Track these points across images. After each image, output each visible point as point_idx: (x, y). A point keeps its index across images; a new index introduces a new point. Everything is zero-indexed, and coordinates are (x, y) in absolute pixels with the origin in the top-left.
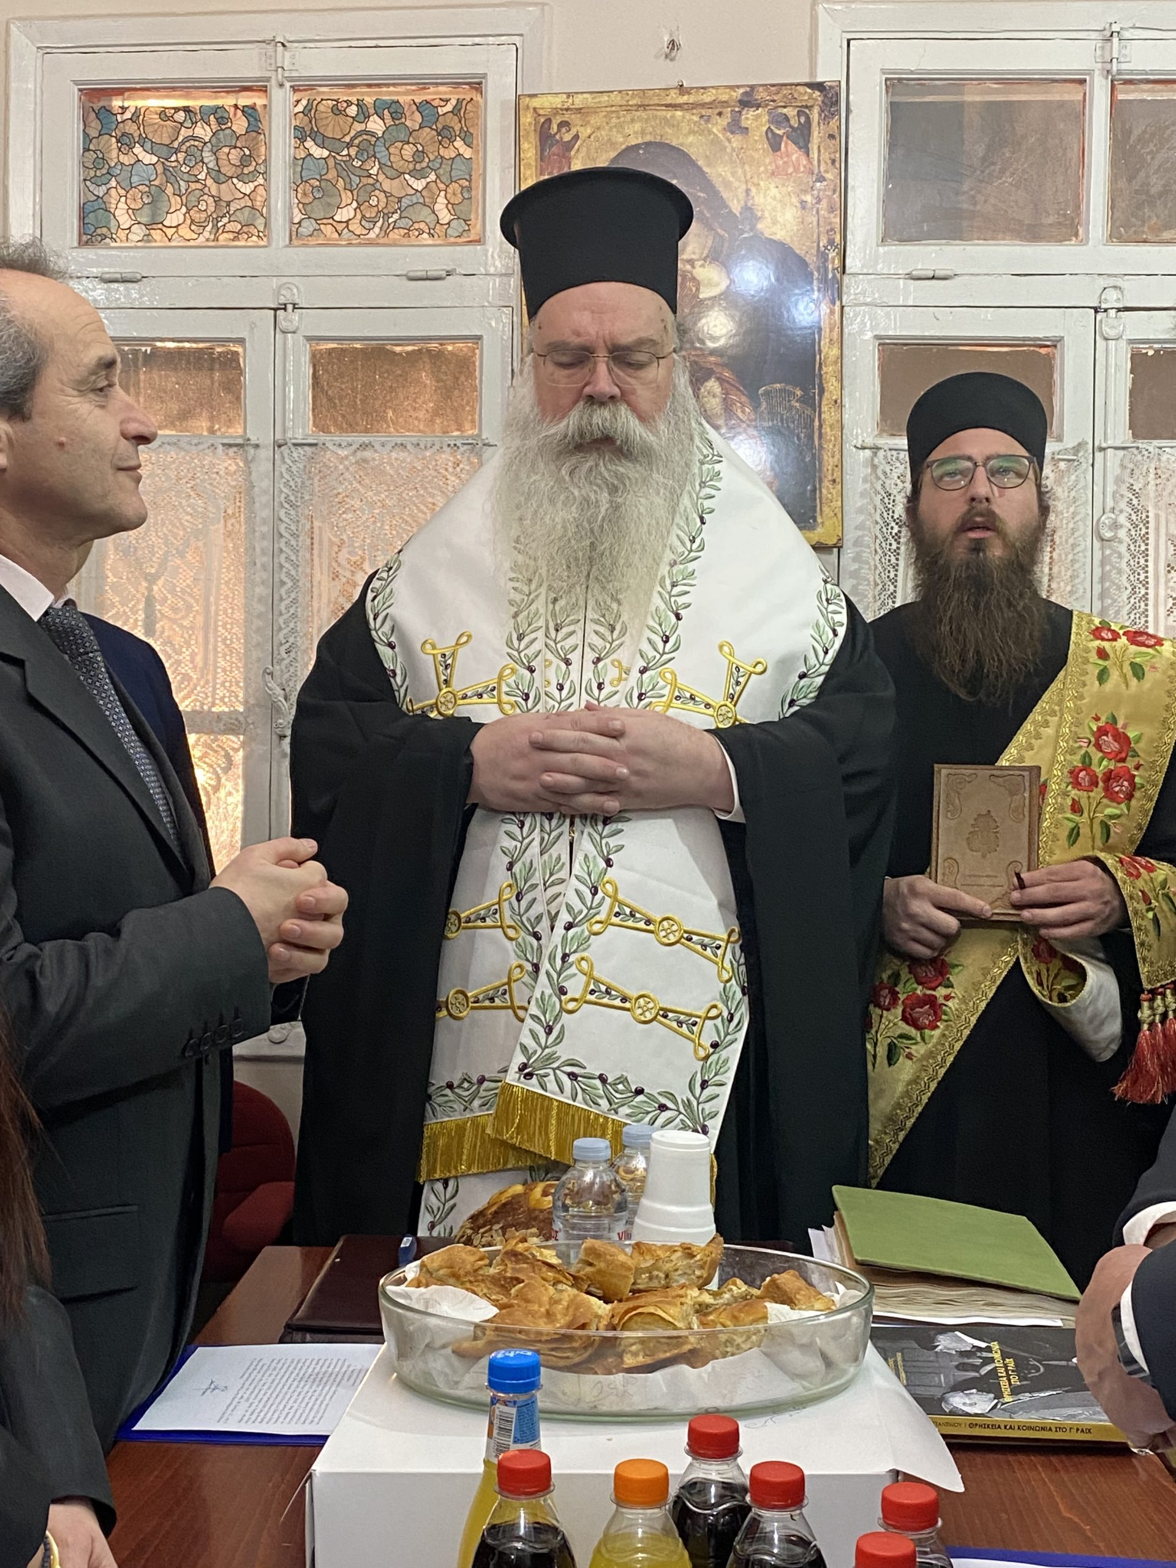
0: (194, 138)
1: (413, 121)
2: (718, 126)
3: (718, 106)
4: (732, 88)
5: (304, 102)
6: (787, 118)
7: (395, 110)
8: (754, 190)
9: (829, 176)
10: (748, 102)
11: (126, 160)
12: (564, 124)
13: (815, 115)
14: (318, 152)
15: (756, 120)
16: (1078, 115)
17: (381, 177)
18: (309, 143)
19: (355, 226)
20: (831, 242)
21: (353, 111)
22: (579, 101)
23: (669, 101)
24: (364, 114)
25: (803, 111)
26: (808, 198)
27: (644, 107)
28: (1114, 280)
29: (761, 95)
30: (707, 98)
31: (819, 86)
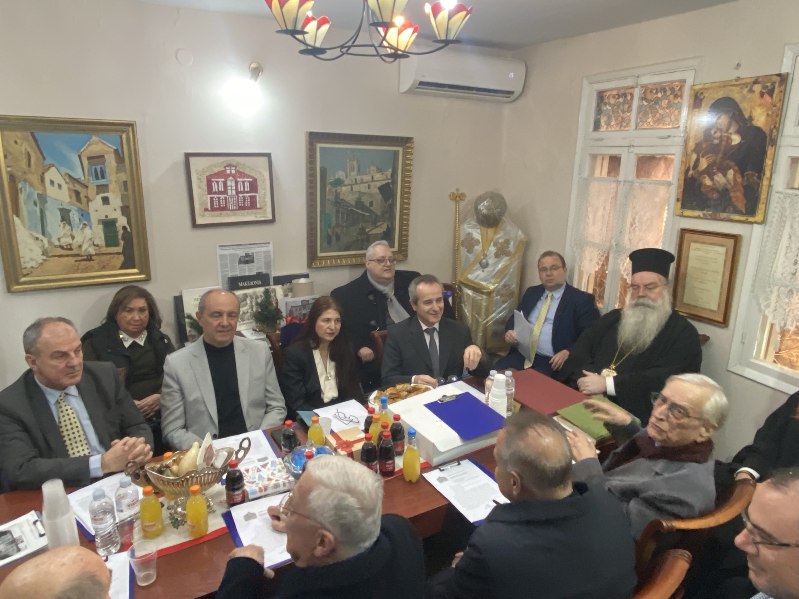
0: (619, 102)
1: (668, 93)
2: (745, 91)
3: (746, 85)
4: (752, 78)
5: (644, 90)
6: (767, 87)
7: (664, 90)
8: (753, 111)
9: (778, 105)
10: (756, 82)
11: (605, 109)
12: (702, 93)
13: (777, 85)
14: (645, 104)
15: (757, 88)
17: (659, 110)
18: (644, 102)
19: (651, 124)
20: (775, 127)
21: (655, 91)
22: (707, 86)
23: (732, 84)
24: (657, 92)
25: (773, 84)
26: (770, 113)
27: (724, 86)
29: (760, 80)
30: (743, 82)
31: (779, 75)
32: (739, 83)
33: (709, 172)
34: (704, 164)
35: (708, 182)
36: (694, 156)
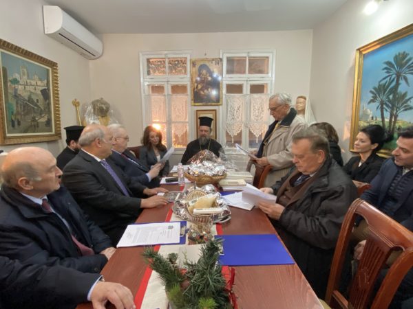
0: (158, 64)
2: (210, 62)
4: (211, 59)
5: (169, 60)
6: (217, 62)
7: (178, 61)
13: (220, 61)
14: (171, 65)
15: (214, 62)
16: (245, 61)
17: (177, 68)
19: (175, 73)
21: (174, 61)
22: (196, 60)
26: (219, 70)
27: (202, 61)
28: (248, 78)
29: (214, 59)
31: (220, 58)
32: (207, 60)
33: (202, 89)
34: (200, 87)
35: (202, 93)
36: (196, 85)
